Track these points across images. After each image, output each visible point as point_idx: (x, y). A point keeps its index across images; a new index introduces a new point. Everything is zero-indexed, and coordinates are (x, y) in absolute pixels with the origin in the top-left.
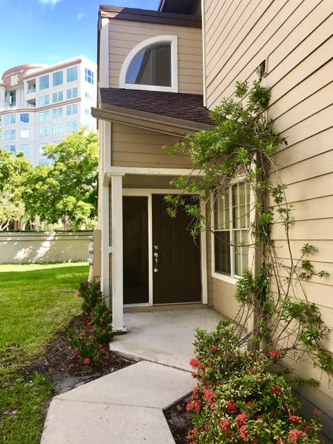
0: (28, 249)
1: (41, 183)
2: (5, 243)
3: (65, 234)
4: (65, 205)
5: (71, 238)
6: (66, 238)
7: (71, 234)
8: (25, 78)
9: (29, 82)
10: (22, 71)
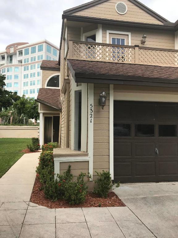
8: (17, 50)
9: (19, 51)
10: (16, 46)
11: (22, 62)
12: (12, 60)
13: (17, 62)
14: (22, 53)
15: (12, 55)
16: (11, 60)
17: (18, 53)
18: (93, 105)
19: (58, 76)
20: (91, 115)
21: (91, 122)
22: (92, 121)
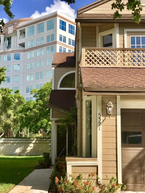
0: (22, 148)
1: (29, 111)
2: (10, 144)
3: (42, 140)
4: (42, 124)
5: (45, 142)
6: (42, 142)
7: (45, 139)
8: (18, 28)
9: (20, 31)
10: (16, 24)
11: (24, 46)
12: (11, 44)
13: (18, 46)
14: (24, 33)
15: (11, 37)
16: (9, 43)
17: (18, 33)
18: (101, 114)
19: (74, 74)
20: (99, 123)
21: (99, 130)
22: (101, 129)
